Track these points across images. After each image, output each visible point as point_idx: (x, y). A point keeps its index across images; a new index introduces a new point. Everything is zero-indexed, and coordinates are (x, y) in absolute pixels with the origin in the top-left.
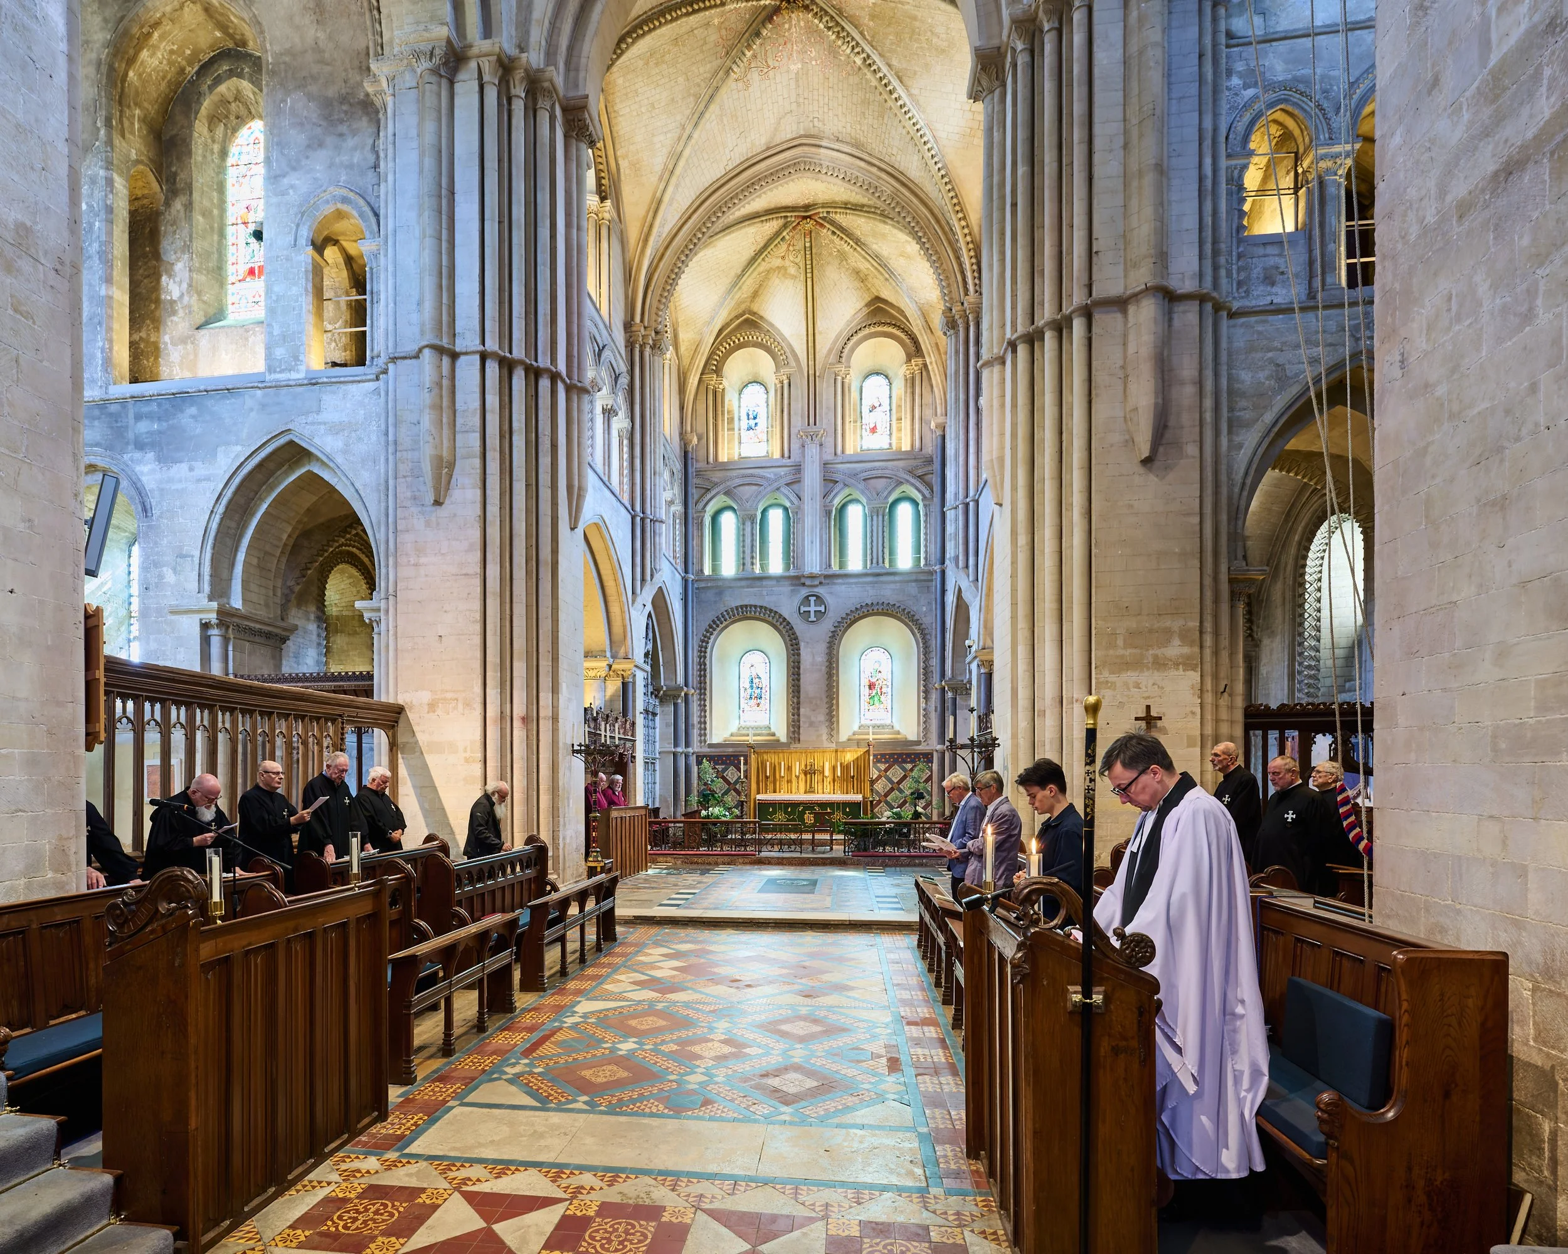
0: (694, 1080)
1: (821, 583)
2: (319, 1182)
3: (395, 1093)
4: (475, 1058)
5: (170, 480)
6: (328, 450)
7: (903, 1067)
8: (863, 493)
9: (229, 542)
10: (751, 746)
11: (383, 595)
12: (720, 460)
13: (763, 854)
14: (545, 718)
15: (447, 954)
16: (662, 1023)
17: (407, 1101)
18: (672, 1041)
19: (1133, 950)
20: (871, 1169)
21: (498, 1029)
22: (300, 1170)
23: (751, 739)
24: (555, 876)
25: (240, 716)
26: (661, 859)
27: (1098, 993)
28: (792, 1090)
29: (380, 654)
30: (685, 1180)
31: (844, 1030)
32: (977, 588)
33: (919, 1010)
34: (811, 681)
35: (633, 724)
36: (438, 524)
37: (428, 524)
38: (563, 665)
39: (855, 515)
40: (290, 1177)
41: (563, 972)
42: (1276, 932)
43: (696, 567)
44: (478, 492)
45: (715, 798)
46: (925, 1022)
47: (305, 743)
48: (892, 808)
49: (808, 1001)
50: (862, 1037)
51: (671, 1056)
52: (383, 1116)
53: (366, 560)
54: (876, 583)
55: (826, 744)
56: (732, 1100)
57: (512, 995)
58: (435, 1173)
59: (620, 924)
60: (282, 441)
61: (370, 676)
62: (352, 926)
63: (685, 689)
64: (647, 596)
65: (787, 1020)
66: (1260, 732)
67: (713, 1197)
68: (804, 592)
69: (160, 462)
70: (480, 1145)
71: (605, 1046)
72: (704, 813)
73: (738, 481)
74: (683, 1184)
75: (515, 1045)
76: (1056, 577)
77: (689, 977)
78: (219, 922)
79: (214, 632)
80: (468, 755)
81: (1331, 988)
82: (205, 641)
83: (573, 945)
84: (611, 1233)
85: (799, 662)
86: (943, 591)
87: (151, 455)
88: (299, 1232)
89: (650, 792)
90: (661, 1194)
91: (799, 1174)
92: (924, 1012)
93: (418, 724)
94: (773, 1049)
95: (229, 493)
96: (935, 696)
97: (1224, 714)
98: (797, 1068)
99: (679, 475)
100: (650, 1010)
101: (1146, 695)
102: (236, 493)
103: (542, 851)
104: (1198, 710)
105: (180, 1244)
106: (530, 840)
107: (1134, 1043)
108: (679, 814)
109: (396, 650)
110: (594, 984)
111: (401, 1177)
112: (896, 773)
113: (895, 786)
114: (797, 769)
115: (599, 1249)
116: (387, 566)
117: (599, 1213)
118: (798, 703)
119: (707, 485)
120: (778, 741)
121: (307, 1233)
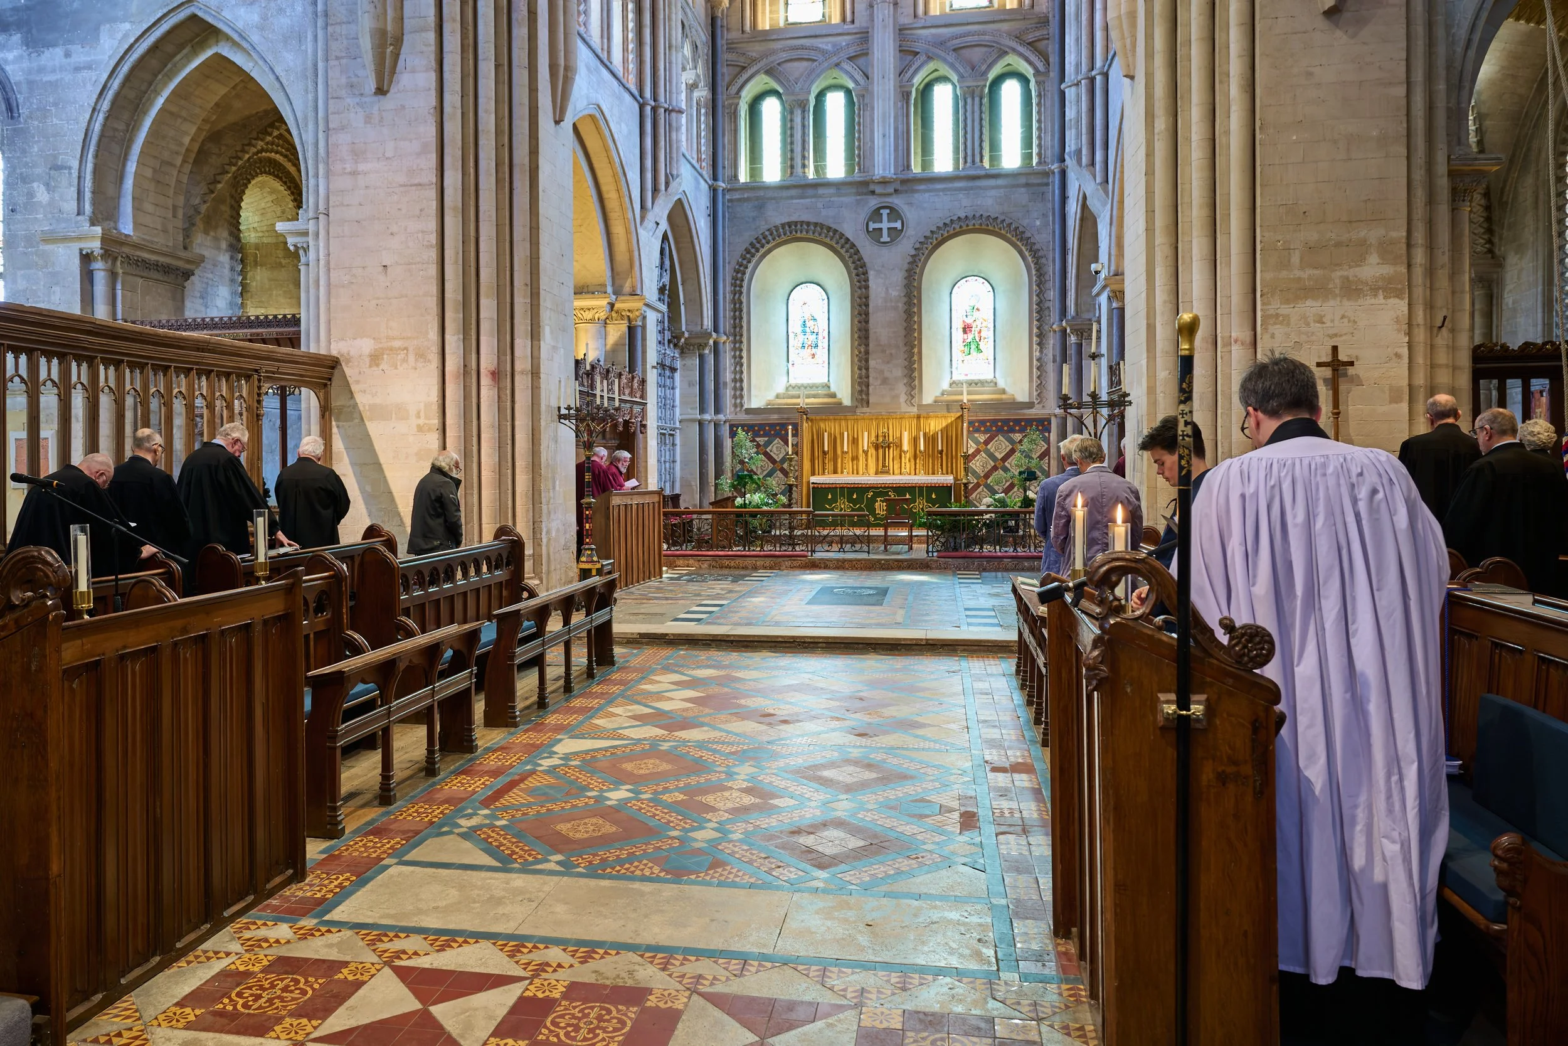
0: (703, 836)
1: (896, 191)
2: (216, 953)
3: (314, 849)
4: (422, 807)
5: (41, 70)
6: (240, 25)
7: (981, 824)
8: (952, 66)
9: (116, 149)
10: (804, 412)
11: (311, 214)
12: (760, 27)
13: (818, 555)
14: (522, 373)
15: (384, 671)
16: (665, 766)
17: (331, 858)
18: (678, 789)
19: (1245, 647)
20: (926, 949)
21: (452, 773)
22: (192, 936)
23: (803, 402)
24: (537, 582)
25: (127, 371)
26: (680, 562)
27: (1198, 703)
28: (829, 850)
29: (308, 292)
30: (680, 957)
31: (904, 777)
32: (1106, 192)
33: (1009, 753)
34: (883, 325)
35: (643, 382)
36: (381, 119)
37: (368, 119)
38: (546, 302)
39: (943, 97)
40: (179, 945)
41: (542, 703)
42: (1470, 637)
43: (728, 172)
44: (433, 76)
45: (754, 481)
46: (1016, 768)
47: (211, 407)
48: (994, 492)
49: (863, 741)
50: (930, 786)
51: (674, 807)
52: (299, 875)
53: (292, 169)
54: (972, 188)
55: (905, 408)
56: (750, 862)
57: (471, 730)
58: (361, 943)
59: (620, 644)
60: (182, 15)
61: (295, 321)
62: (258, 628)
63: (714, 335)
64: (660, 211)
65: (832, 765)
66: (1495, 382)
67: (715, 978)
68: (873, 202)
69: (27, 46)
70: (420, 912)
71: (589, 794)
72: (739, 501)
73: (784, 56)
74: (677, 963)
75: (474, 792)
76: (1207, 174)
77: (707, 710)
78: (86, 617)
79: (98, 265)
80: (421, 422)
81: (1536, 707)
82: (87, 277)
83: (554, 671)
84: (580, 1019)
85: (867, 298)
86: (1064, 198)
87: (17, 38)
88: (188, 1010)
89: (667, 471)
90: (648, 974)
91: (830, 952)
92: (1016, 755)
93: (358, 382)
94: (809, 799)
95: (116, 84)
96: (1052, 342)
97: (1442, 358)
98: (839, 824)
99: (704, 50)
100: (652, 750)
101: (1331, 332)
102: (123, 85)
103: (517, 546)
104: (1405, 351)
105: (40, 1018)
106: (501, 532)
107: (1247, 769)
108: (706, 503)
109: (329, 285)
110: (581, 718)
111: (318, 948)
112: (1000, 447)
113: (1000, 464)
114: (865, 442)
115: (563, 1038)
116: (317, 176)
117: (565, 996)
118: (867, 353)
119: (742, 61)
120: (841, 404)
121: (198, 1012)
